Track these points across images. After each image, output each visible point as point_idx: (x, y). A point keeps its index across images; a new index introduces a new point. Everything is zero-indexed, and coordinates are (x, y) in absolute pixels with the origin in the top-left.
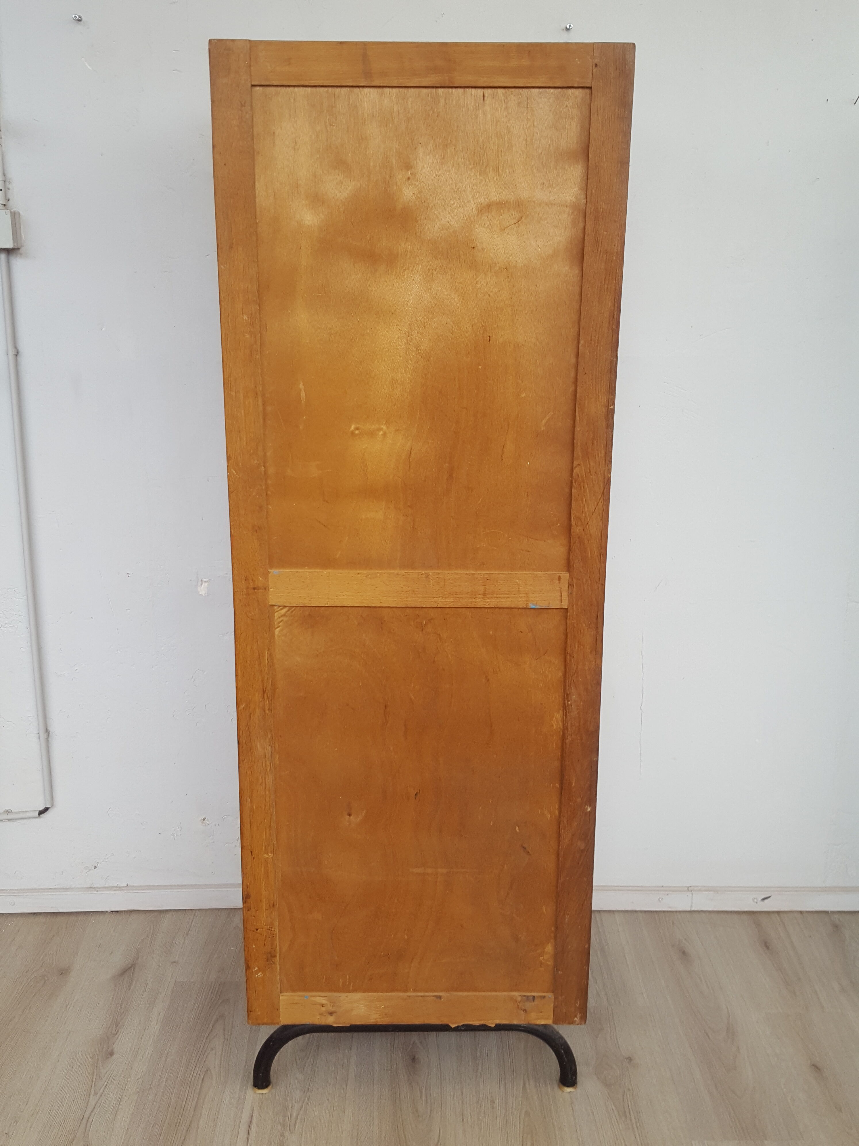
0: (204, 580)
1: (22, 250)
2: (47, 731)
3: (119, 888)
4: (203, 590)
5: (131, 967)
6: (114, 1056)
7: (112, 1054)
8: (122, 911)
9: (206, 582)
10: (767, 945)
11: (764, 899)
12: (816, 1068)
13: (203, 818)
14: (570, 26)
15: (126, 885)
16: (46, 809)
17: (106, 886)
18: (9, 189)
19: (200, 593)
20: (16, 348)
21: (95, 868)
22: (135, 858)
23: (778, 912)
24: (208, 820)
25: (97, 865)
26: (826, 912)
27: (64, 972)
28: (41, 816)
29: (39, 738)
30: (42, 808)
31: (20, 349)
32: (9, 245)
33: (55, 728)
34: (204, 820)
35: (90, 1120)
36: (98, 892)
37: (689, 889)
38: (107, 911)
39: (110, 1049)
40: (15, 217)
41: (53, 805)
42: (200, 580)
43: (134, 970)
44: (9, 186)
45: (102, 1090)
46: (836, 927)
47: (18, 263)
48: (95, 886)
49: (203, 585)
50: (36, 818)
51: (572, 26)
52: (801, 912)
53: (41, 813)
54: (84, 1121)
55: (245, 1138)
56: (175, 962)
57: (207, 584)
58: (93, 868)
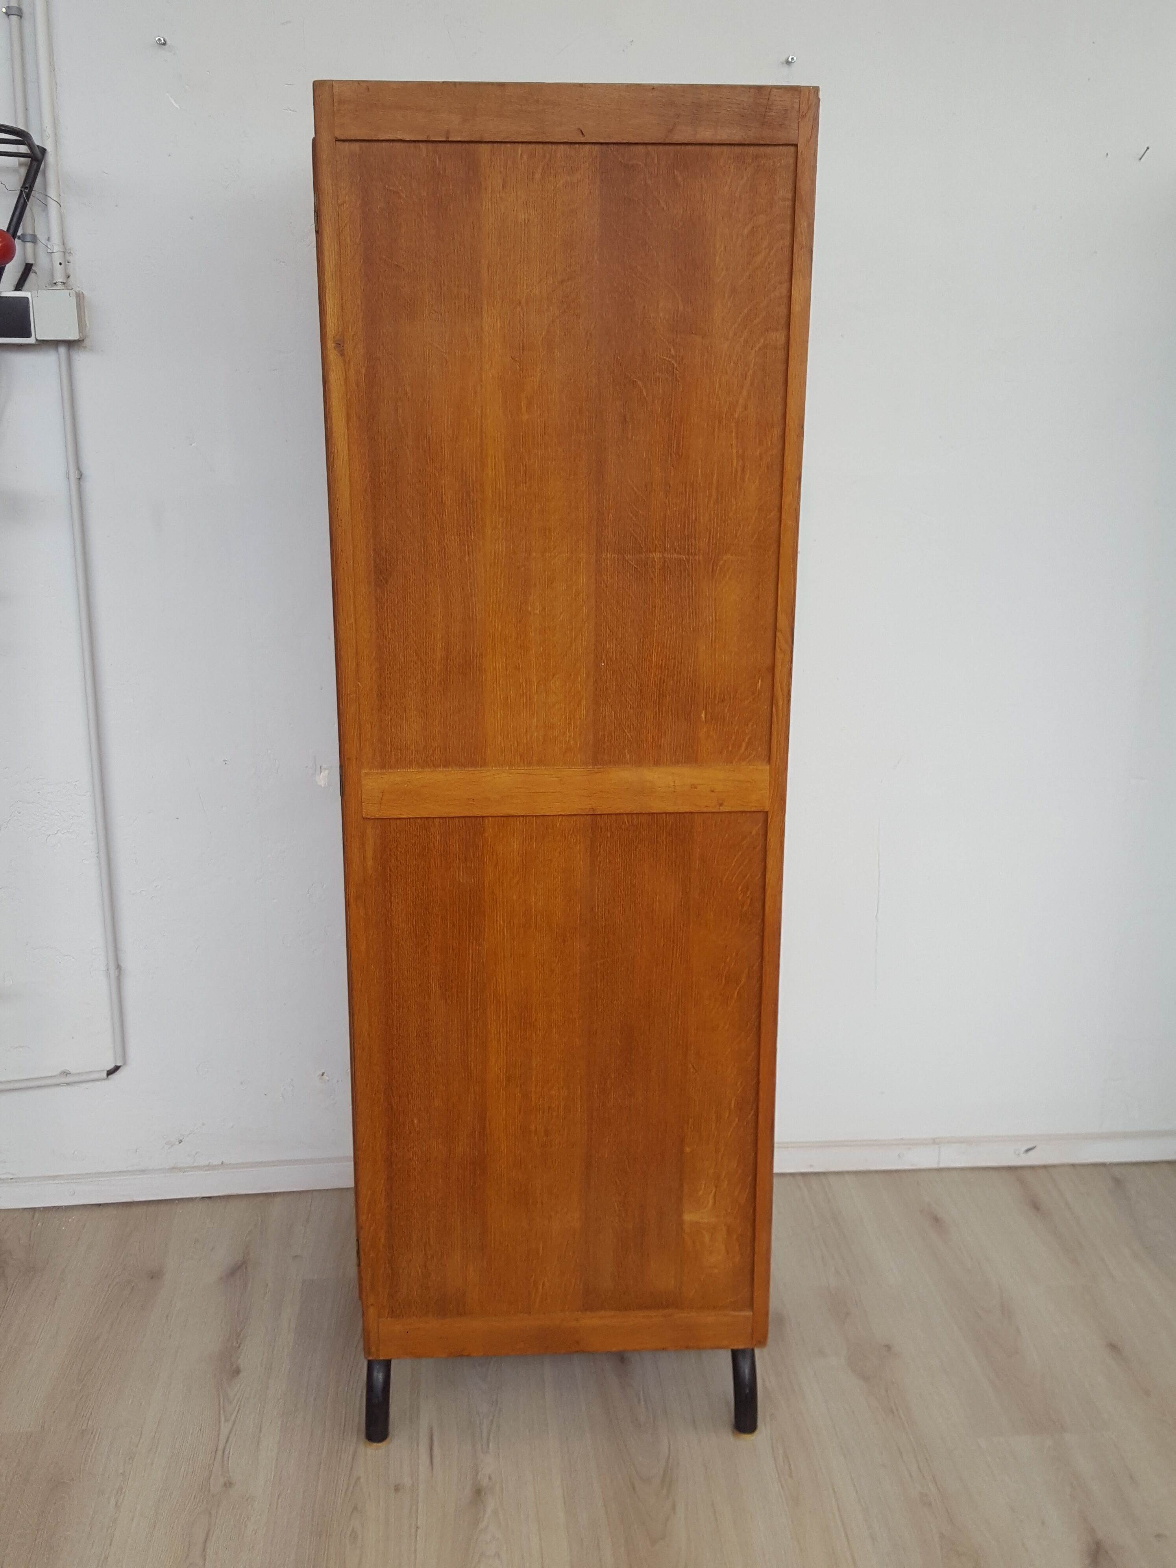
0: (324, 766)
1: (87, 342)
2: (118, 967)
3: (211, 1167)
4: (322, 779)
5: (241, 1266)
6: (241, 1375)
7: (237, 1371)
8: (216, 1197)
9: (326, 769)
10: (1036, 1206)
11: (1028, 1150)
12: (1113, 1347)
13: (321, 1074)
14: (792, 59)
15: (220, 1163)
16: (117, 1068)
17: (195, 1165)
18: (69, 262)
19: (319, 784)
20: (78, 469)
21: (180, 1143)
22: (232, 1127)
23: (1045, 1167)
24: (328, 1075)
25: (183, 1138)
26: (1104, 1165)
27: (155, 1276)
28: (109, 1077)
29: (108, 975)
30: (111, 1066)
31: (86, 472)
32: (74, 336)
33: (130, 962)
34: (325, 1075)
35: (226, 1453)
36: (185, 1174)
37: (935, 1142)
38: (196, 1198)
39: (235, 1366)
40: (80, 299)
41: (125, 1064)
42: (319, 767)
43: (246, 1268)
44: (70, 259)
45: (234, 1416)
46: (1118, 1182)
47: (81, 359)
48: (180, 1165)
49: (322, 773)
50: (103, 1079)
51: (795, 58)
52: (1073, 1165)
53: (110, 1073)
54: (220, 1453)
55: (428, 1462)
56: (297, 1256)
57: (327, 772)
58: (178, 1143)
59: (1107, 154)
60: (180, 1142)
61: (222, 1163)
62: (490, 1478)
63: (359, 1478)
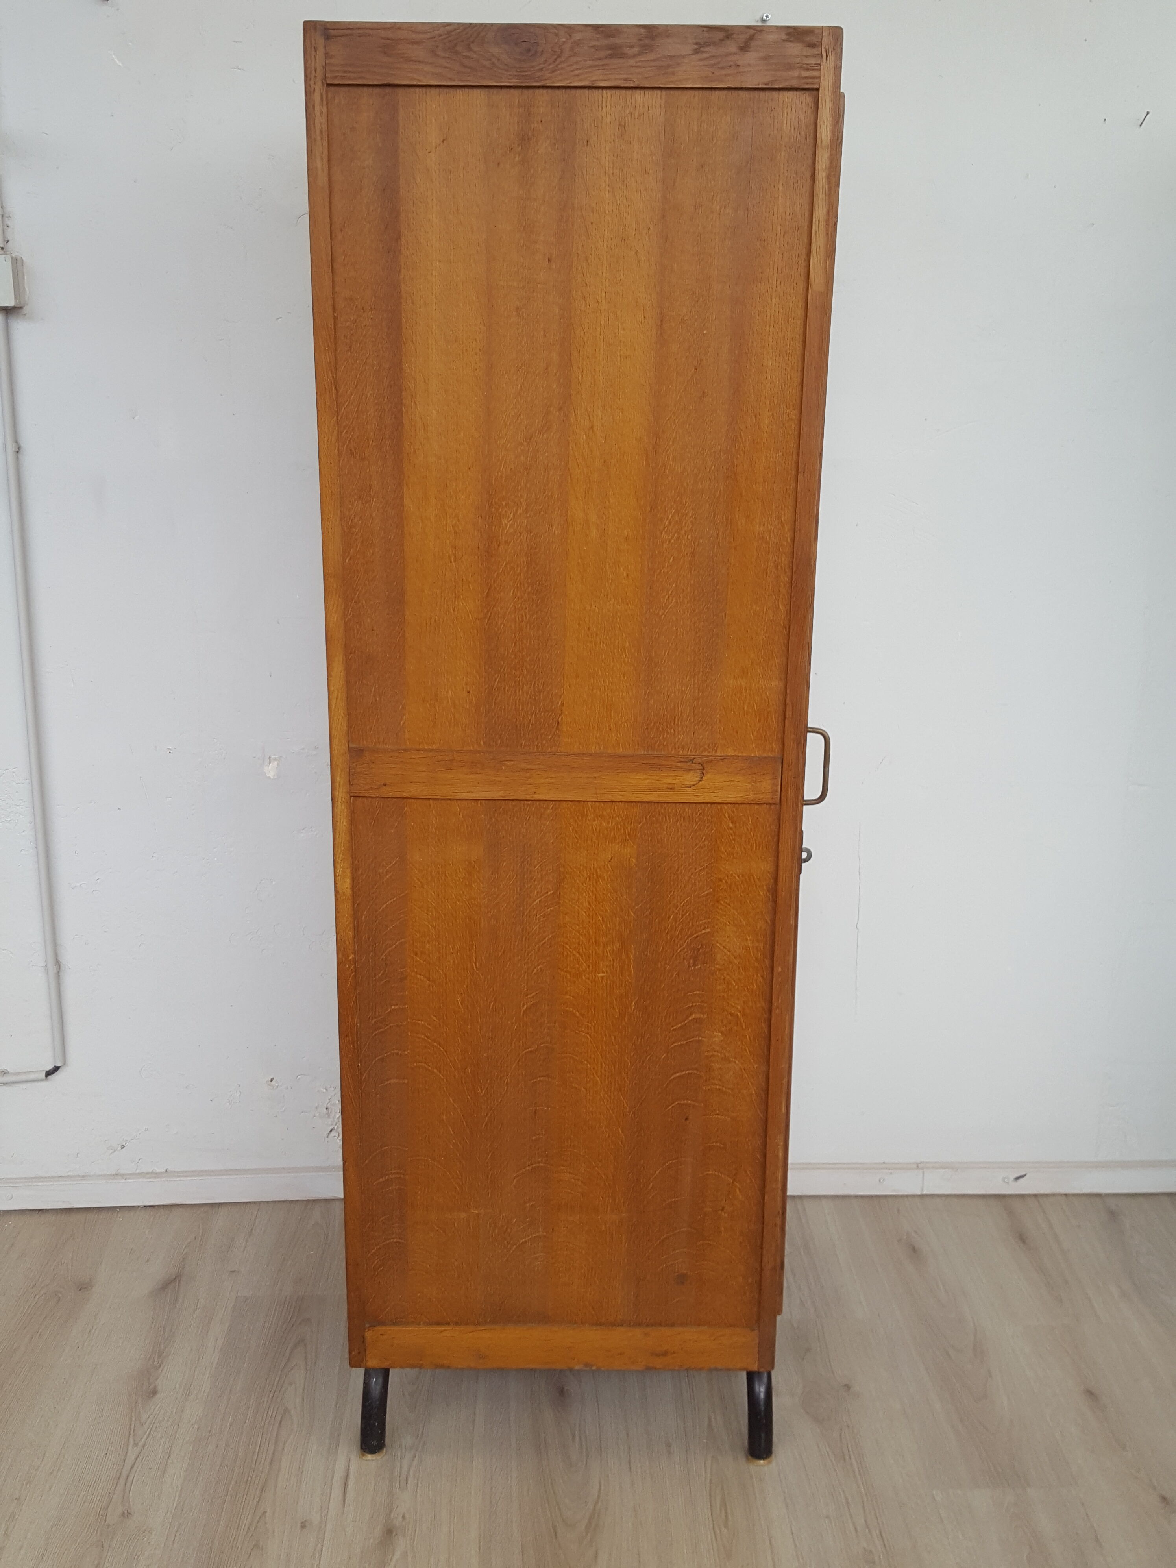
0: (273, 757)
1: (26, 310)
2: (58, 963)
3: (156, 1175)
4: (271, 770)
5: (175, 1279)
6: (158, 1396)
7: (154, 1392)
8: (159, 1206)
9: (275, 760)
10: (1022, 1238)
11: (1017, 1178)
12: (1090, 1394)
13: (269, 1080)
14: (767, 16)
15: (164, 1170)
16: (56, 1069)
17: (138, 1172)
18: (8, 227)
19: (268, 775)
20: (16, 442)
22: (177, 1133)
23: (1035, 1196)
24: (277, 1082)
25: (125, 1144)
26: (1099, 1195)
27: (84, 1287)
28: (49, 1077)
29: (47, 972)
30: (49, 1067)
31: (23, 444)
32: (10, 302)
33: (69, 958)
34: (271, 1081)
35: (131, 1478)
36: (126, 1181)
37: (919, 1166)
38: (139, 1206)
39: (152, 1387)
40: (17, 264)
41: (65, 1063)
42: (266, 757)
43: (179, 1282)
44: (9, 223)
45: (143, 1440)
46: (1113, 1215)
47: (20, 327)
48: (122, 1172)
49: (270, 764)
50: (42, 1080)
51: (770, 16)
52: (1066, 1195)
53: (49, 1073)
54: (122, 1480)
55: (341, 1498)
56: (234, 1271)
57: (276, 763)
58: (120, 1148)
59: (1105, 120)
60: (123, 1147)
61: (166, 1171)
62: (404, 1517)
63: (265, 1512)
